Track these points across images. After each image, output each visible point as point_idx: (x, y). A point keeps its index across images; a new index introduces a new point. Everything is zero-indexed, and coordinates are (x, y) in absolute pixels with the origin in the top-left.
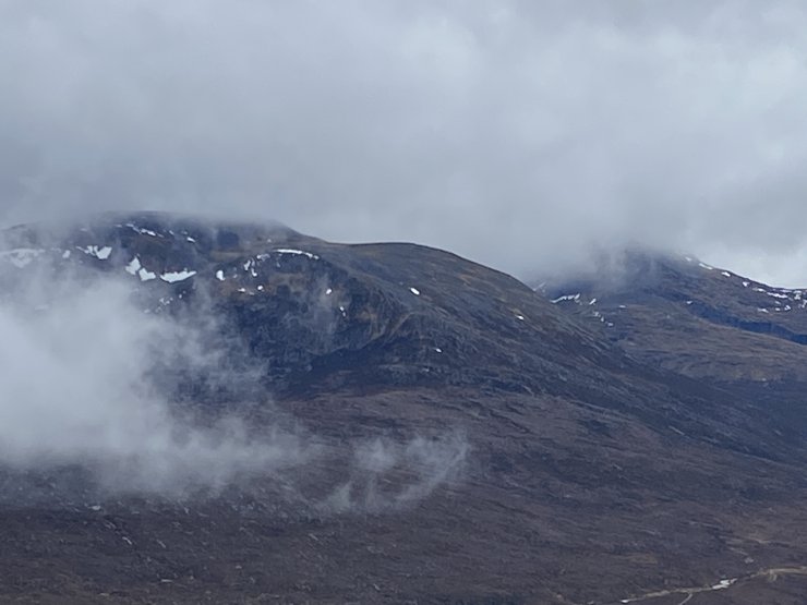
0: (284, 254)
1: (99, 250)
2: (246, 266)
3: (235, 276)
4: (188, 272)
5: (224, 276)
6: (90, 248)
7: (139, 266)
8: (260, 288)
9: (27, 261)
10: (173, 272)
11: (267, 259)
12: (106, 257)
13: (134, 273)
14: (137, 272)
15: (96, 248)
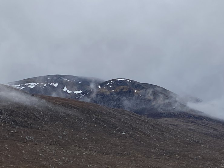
0: (120, 80)
1: (54, 84)
2: (108, 84)
3: (105, 87)
4: (81, 91)
5: (101, 87)
6: (52, 83)
7: (67, 89)
8: (113, 90)
9: (34, 86)
10: (77, 91)
11: (114, 82)
12: (57, 86)
13: (65, 91)
14: (66, 91)
15: (53, 84)
